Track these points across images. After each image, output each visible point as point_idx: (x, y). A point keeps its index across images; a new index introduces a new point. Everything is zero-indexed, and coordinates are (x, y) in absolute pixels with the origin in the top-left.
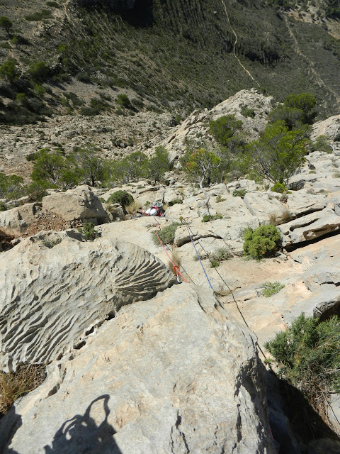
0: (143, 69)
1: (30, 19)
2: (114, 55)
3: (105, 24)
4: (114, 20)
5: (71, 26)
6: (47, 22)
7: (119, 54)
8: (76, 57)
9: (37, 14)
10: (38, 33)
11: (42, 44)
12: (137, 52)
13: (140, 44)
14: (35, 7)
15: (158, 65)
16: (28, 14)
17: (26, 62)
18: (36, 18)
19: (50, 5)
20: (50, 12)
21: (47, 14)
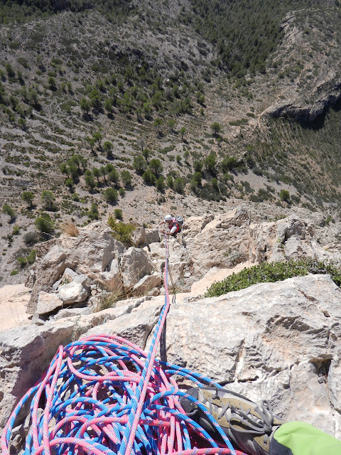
0: (309, 171)
1: (232, 124)
2: (286, 157)
3: (286, 131)
4: (294, 129)
5: (260, 132)
6: (243, 128)
7: (291, 156)
8: (256, 155)
9: (238, 121)
10: (235, 135)
11: (235, 143)
12: (307, 156)
13: (311, 150)
14: (237, 116)
15: (322, 169)
16: (231, 121)
17: (222, 155)
18: (237, 123)
19: (249, 115)
20: (247, 121)
21: (245, 121)
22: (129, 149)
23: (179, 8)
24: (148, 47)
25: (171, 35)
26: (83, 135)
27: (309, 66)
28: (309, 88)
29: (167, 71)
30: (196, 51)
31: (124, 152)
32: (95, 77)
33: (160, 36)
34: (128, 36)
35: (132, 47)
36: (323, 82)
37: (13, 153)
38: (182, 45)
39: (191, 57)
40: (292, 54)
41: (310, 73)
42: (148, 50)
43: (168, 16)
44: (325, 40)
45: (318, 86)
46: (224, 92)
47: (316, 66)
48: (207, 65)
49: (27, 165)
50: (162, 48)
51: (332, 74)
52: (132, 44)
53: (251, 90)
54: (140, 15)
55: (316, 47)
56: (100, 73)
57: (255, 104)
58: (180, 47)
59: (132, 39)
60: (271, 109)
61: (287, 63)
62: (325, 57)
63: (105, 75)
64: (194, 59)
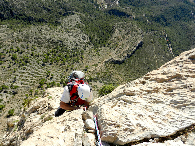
0: (118, 81)
1: (92, 66)
2: (111, 76)
3: (111, 67)
4: (114, 66)
5: (102, 68)
6: (96, 67)
8: (100, 76)
10: (93, 70)
11: (93, 72)
12: (118, 75)
13: (120, 73)
14: (95, 63)
15: (123, 80)
16: (92, 64)
17: (89, 76)
19: (98, 62)
20: (98, 64)
21: (97, 65)
22: (59, 75)
23: (76, 22)
24: (64, 39)
25: (73, 33)
26: (44, 71)
27: (120, 44)
28: (120, 52)
29: (71, 47)
30: (81, 39)
31: (57, 77)
32: (47, 50)
33: (69, 34)
34: (57, 35)
35: (59, 39)
36: (125, 50)
37: (23, 78)
38: (76, 37)
39: (80, 41)
40: (115, 39)
41: (121, 47)
42: (65, 40)
43: (72, 26)
44: (127, 34)
45: (123, 51)
46: (91, 54)
47: (123, 44)
48: (85, 44)
49: (28, 82)
50: (70, 39)
51: (128, 47)
52: (59, 38)
53: (100, 53)
54: (61, 26)
55: (123, 37)
56: (48, 49)
57: (101, 58)
58: (76, 38)
59: (59, 36)
60: (106, 60)
61: (113, 43)
62: (126, 41)
63: (50, 49)
64: (81, 42)
